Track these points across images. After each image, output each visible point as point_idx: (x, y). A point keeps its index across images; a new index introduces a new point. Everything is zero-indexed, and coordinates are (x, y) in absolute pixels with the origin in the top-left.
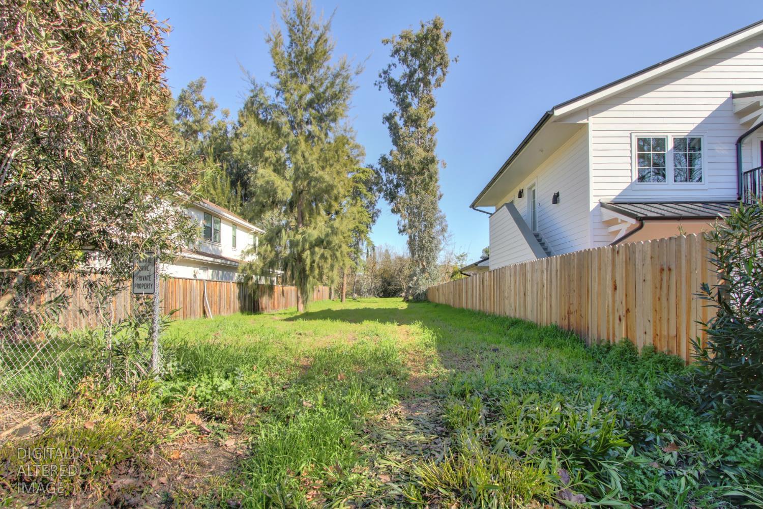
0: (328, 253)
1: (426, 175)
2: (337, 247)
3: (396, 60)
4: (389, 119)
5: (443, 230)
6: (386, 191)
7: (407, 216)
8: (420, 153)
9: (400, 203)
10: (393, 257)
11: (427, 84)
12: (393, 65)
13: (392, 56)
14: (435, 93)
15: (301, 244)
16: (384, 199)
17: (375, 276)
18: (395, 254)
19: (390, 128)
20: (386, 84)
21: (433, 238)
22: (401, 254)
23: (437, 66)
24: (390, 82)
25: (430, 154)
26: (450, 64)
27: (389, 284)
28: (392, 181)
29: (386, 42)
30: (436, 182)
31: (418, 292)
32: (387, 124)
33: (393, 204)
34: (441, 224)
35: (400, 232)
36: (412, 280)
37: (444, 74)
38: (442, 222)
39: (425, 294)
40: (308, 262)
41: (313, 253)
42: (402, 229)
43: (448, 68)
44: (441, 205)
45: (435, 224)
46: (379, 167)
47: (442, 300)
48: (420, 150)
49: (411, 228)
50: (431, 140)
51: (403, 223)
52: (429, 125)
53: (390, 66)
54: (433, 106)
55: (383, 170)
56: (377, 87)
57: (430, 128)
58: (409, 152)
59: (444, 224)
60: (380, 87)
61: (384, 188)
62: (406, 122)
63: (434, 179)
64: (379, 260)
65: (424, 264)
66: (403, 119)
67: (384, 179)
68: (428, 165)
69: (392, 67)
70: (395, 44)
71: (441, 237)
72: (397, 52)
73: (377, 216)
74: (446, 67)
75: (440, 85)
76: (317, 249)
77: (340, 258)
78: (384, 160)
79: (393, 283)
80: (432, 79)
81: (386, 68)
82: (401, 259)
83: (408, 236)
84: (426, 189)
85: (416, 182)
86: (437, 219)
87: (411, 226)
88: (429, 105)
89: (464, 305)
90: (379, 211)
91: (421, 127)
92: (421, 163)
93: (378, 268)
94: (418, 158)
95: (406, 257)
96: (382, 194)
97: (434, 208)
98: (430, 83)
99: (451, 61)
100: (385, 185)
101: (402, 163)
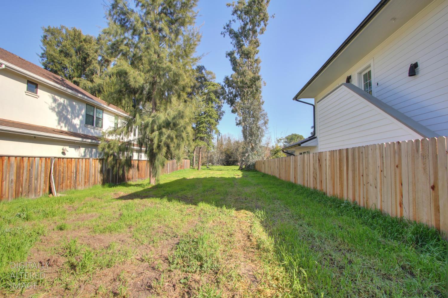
0: (173, 134)
1: (254, 88)
2: (182, 128)
3: (235, 17)
4: (230, 54)
5: (266, 123)
6: (228, 99)
7: (242, 115)
8: (250, 75)
9: (237, 106)
10: (232, 142)
11: (255, 32)
12: (233, 20)
13: (233, 14)
14: (259, 37)
15: (150, 126)
16: (227, 104)
17: (222, 153)
18: (234, 139)
19: (231, 60)
20: (228, 33)
21: (259, 128)
22: (237, 139)
23: (261, 20)
24: (231, 32)
25: (257, 75)
26: (269, 19)
27: (230, 157)
28: (232, 93)
29: (229, 5)
30: (260, 93)
31: (249, 163)
32: (229, 58)
33: (232, 107)
34: (264, 119)
35: (237, 124)
36: (245, 156)
37: (265, 25)
38: (265, 118)
39: (254, 165)
40: (156, 141)
41: (161, 134)
42: (238, 122)
43: (268, 21)
44: (263, 107)
45: (260, 119)
46: (224, 84)
47: (267, 171)
48: (250, 73)
49: (244, 122)
50: (257, 67)
51: (239, 119)
52: (256, 58)
53: (230, 21)
54: (258, 46)
55: (227, 86)
56: (223, 35)
57: (256, 60)
58: (243, 73)
59: (266, 119)
60: (224, 35)
61: (227, 97)
62: (241, 56)
63: (259, 91)
64: (225, 143)
65: (253, 145)
66: (239, 54)
67: (227, 91)
68: (255, 82)
69: (232, 22)
70: (234, 6)
71: (264, 128)
72: (235, 12)
73: (222, 115)
74: (267, 20)
75: (262, 33)
76: (164, 130)
77: (185, 139)
78: (227, 79)
79: (232, 157)
80: (258, 29)
81: (228, 23)
82: (237, 142)
83: (242, 127)
84: (254, 97)
85: (247, 92)
86: (262, 115)
87: (244, 120)
88: (256, 46)
89: (292, 180)
90: (224, 112)
91: (250, 58)
92: (251, 80)
93: (224, 148)
94: (249, 77)
95: (240, 142)
96: (226, 101)
97: (260, 109)
98: (256, 31)
99: (270, 17)
100: (228, 95)
101: (238, 80)
